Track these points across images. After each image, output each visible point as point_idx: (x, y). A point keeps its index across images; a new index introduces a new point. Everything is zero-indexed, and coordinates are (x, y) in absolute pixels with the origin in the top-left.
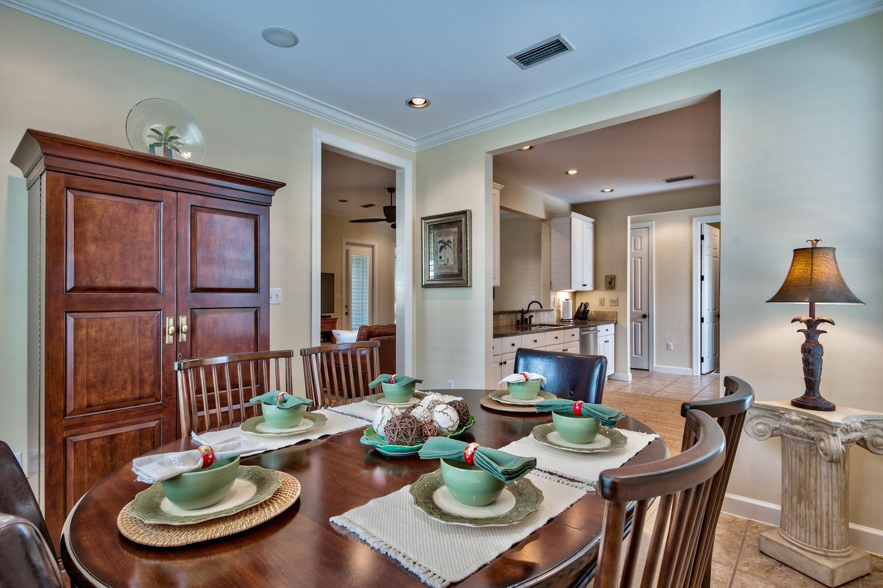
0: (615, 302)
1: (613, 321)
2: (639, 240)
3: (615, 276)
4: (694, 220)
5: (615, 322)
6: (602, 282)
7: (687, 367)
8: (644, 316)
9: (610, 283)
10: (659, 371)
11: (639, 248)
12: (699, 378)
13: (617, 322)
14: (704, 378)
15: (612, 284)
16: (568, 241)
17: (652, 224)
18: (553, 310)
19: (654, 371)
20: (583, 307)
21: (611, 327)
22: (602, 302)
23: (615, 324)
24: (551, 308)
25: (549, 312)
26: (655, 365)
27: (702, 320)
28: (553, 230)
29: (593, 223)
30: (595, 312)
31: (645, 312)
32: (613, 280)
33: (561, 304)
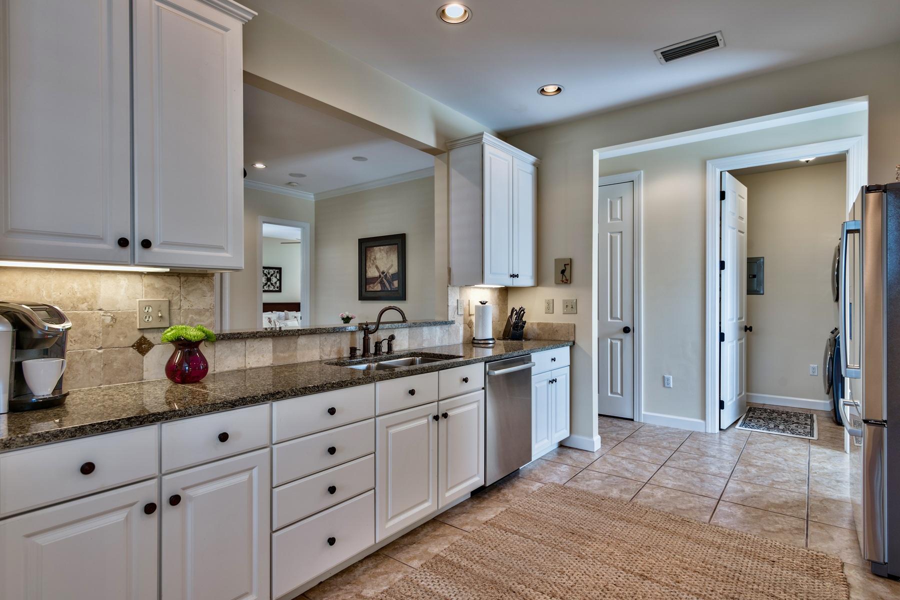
0: (571, 307)
1: (568, 341)
2: (619, 202)
3: (571, 259)
4: (709, 164)
5: (571, 344)
6: (550, 270)
7: (699, 419)
8: (626, 330)
9: (563, 272)
10: (649, 422)
11: (619, 217)
12: (717, 436)
13: (574, 343)
14: (724, 436)
15: (565, 274)
16: (478, 190)
17: (639, 176)
18: (453, 322)
19: (642, 421)
20: (514, 317)
21: (563, 353)
22: (550, 307)
23: (571, 347)
24: (450, 319)
25: (446, 327)
26: (643, 412)
27: (722, 337)
28: (453, 172)
29: (534, 165)
30: (538, 324)
31: (627, 323)
32: (568, 267)
33: (473, 311)
